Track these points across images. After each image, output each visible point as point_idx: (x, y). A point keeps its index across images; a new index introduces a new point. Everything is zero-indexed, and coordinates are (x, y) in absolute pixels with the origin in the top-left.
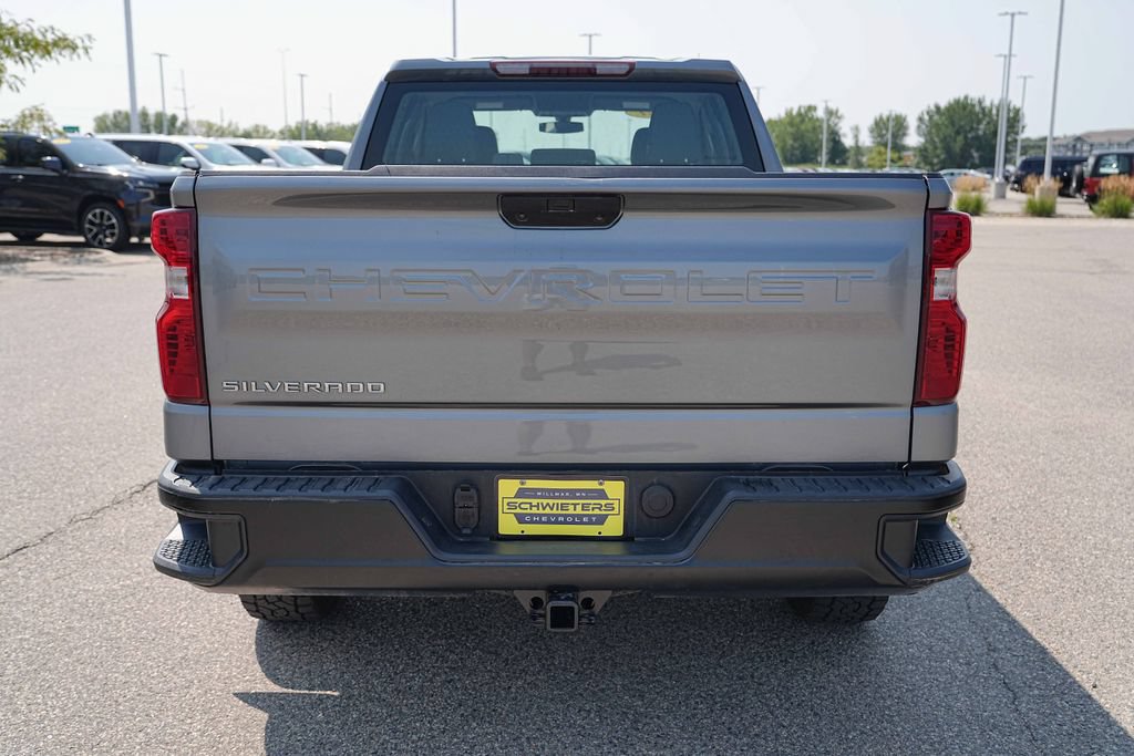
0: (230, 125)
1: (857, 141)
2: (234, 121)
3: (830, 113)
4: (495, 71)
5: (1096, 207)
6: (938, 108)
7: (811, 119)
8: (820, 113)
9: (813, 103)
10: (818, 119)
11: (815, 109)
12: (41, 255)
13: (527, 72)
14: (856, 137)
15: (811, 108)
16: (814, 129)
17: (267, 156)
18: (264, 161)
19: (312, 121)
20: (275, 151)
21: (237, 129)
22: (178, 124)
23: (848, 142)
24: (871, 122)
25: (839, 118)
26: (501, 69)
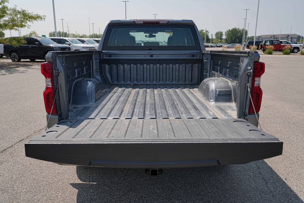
0: (78, 34)
1: (212, 38)
2: (79, 33)
3: (207, 31)
4: (135, 23)
5: (265, 52)
6: (229, 30)
7: (202, 33)
8: (204, 31)
9: (203, 29)
10: (204, 33)
11: (203, 30)
12: (35, 64)
13: (143, 23)
14: (212, 36)
15: (202, 30)
16: (203, 35)
17: (85, 42)
18: (84, 43)
19: (96, 34)
20: (87, 41)
21: (80, 35)
22: (67, 34)
23: (210, 37)
24: (215, 33)
25: (208, 32)
26: (136, 22)
